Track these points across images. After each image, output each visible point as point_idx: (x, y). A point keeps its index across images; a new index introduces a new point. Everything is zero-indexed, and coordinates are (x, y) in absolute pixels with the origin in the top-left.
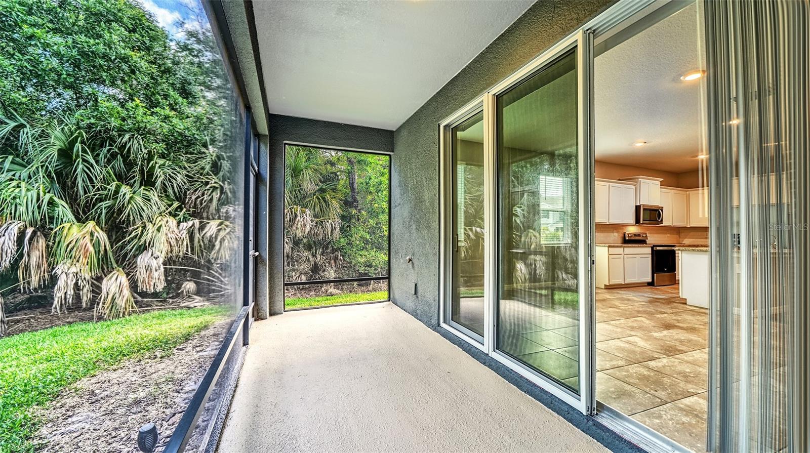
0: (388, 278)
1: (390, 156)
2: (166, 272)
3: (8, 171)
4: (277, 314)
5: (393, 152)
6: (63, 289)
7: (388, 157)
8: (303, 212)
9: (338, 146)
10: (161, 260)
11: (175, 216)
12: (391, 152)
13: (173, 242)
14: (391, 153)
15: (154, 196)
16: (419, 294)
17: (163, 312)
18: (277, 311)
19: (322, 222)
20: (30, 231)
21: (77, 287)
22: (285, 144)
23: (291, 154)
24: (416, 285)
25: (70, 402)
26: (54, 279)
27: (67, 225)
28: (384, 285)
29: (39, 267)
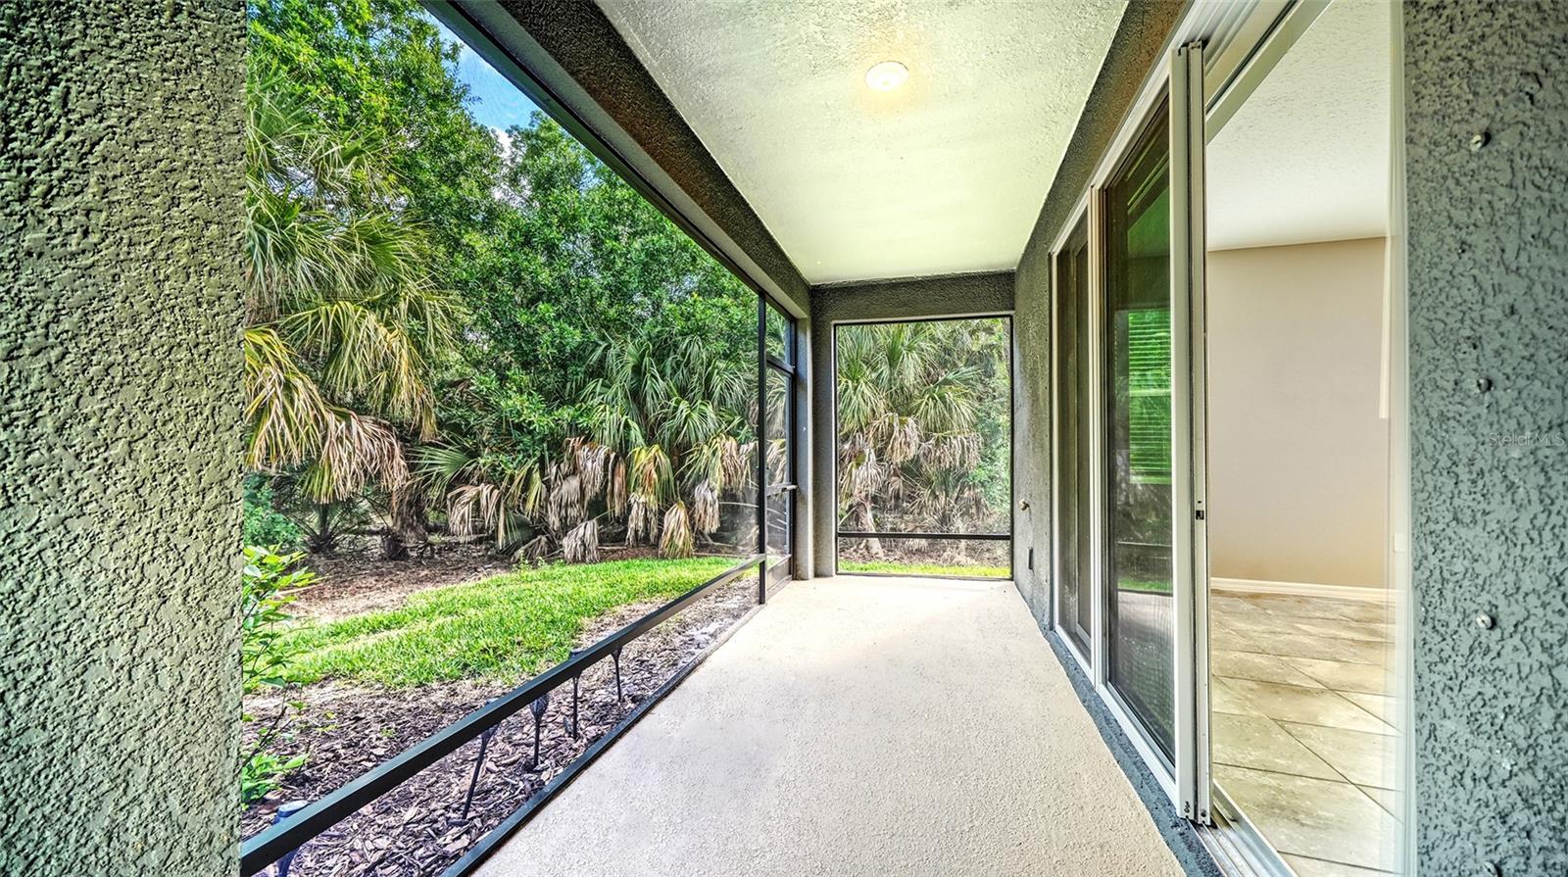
0: (1010, 538)
1: (1011, 317)
2: (722, 508)
3: (600, 394)
4: (826, 576)
5: (1013, 309)
6: (636, 522)
7: (1008, 320)
8: (902, 423)
9: (913, 315)
10: (716, 493)
11: (736, 435)
12: (1010, 309)
13: (731, 470)
14: (1011, 312)
15: (710, 410)
16: (1035, 568)
17: (720, 559)
18: (826, 572)
19: (945, 438)
20: (612, 456)
21: (646, 520)
22: (835, 325)
23: (847, 339)
24: (1031, 552)
25: (607, 620)
26: (630, 507)
27: (638, 449)
28: (1001, 549)
29: (620, 495)
